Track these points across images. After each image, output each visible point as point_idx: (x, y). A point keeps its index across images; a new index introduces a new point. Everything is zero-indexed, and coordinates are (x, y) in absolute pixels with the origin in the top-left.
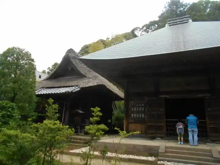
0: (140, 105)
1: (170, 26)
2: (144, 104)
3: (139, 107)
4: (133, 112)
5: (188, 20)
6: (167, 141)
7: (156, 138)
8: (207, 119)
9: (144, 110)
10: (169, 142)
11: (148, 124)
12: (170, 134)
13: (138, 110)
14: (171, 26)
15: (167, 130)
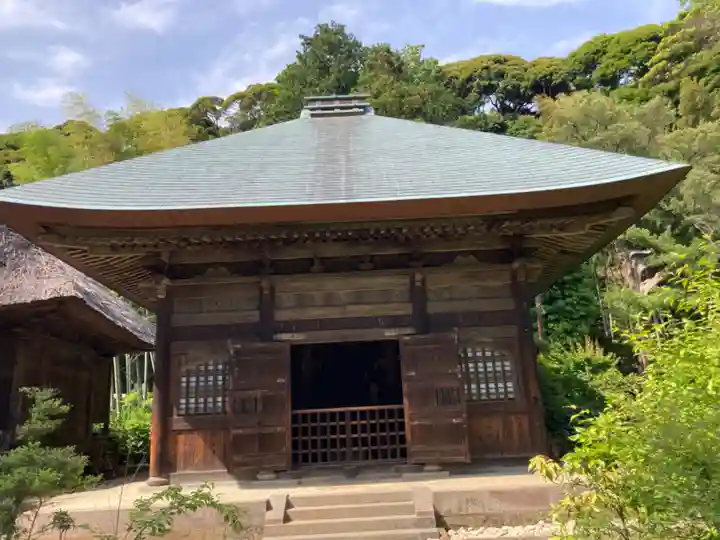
0: (211, 368)
1: (313, 115)
2: (225, 364)
3: (207, 374)
4: (188, 393)
5: (364, 107)
8: (405, 401)
9: (223, 384)
11: (235, 432)
12: (305, 459)
13: (202, 384)
14: (315, 119)
15: (295, 445)
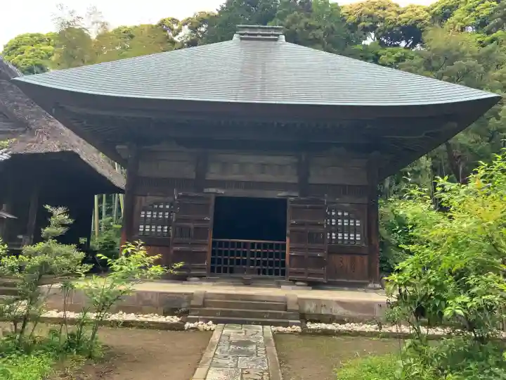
0: (161, 206)
1: (241, 39)
2: (171, 205)
3: (159, 210)
4: (145, 221)
5: (278, 35)
6: (211, 284)
7: (188, 279)
8: (288, 240)
9: (169, 218)
10: (213, 285)
11: (175, 248)
12: (219, 270)
13: (155, 216)
14: (243, 41)
15: (213, 261)
